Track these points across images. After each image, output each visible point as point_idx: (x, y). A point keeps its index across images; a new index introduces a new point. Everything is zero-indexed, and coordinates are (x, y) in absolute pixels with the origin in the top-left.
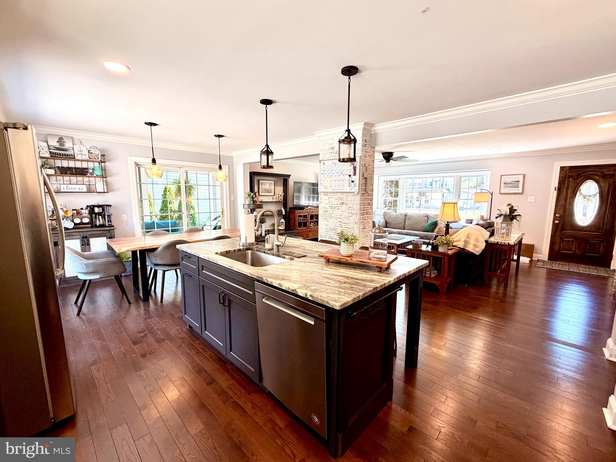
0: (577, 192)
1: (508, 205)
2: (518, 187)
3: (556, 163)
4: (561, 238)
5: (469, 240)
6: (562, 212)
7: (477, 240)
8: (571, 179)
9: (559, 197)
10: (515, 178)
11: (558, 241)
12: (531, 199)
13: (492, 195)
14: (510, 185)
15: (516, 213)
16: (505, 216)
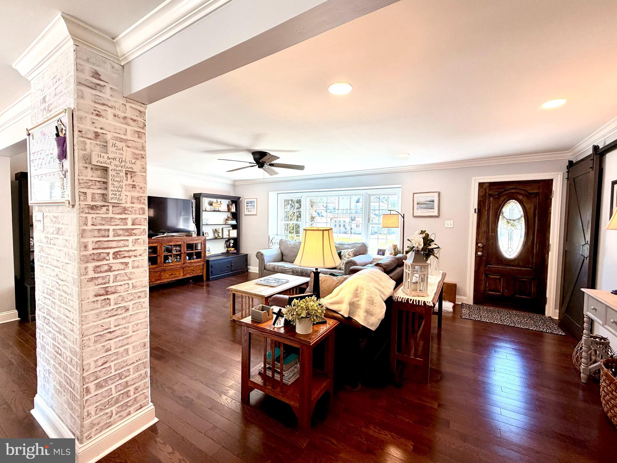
0: (499, 215)
1: (421, 233)
2: (434, 209)
3: (474, 178)
4: (486, 275)
5: (358, 301)
6: (485, 241)
7: (371, 302)
8: (492, 199)
9: (480, 222)
10: (429, 197)
11: (483, 279)
12: (449, 223)
13: (403, 218)
14: (424, 206)
15: (433, 246)
16: (417, 252)
